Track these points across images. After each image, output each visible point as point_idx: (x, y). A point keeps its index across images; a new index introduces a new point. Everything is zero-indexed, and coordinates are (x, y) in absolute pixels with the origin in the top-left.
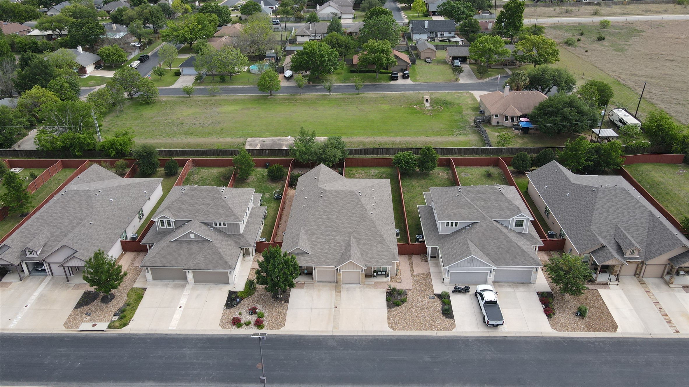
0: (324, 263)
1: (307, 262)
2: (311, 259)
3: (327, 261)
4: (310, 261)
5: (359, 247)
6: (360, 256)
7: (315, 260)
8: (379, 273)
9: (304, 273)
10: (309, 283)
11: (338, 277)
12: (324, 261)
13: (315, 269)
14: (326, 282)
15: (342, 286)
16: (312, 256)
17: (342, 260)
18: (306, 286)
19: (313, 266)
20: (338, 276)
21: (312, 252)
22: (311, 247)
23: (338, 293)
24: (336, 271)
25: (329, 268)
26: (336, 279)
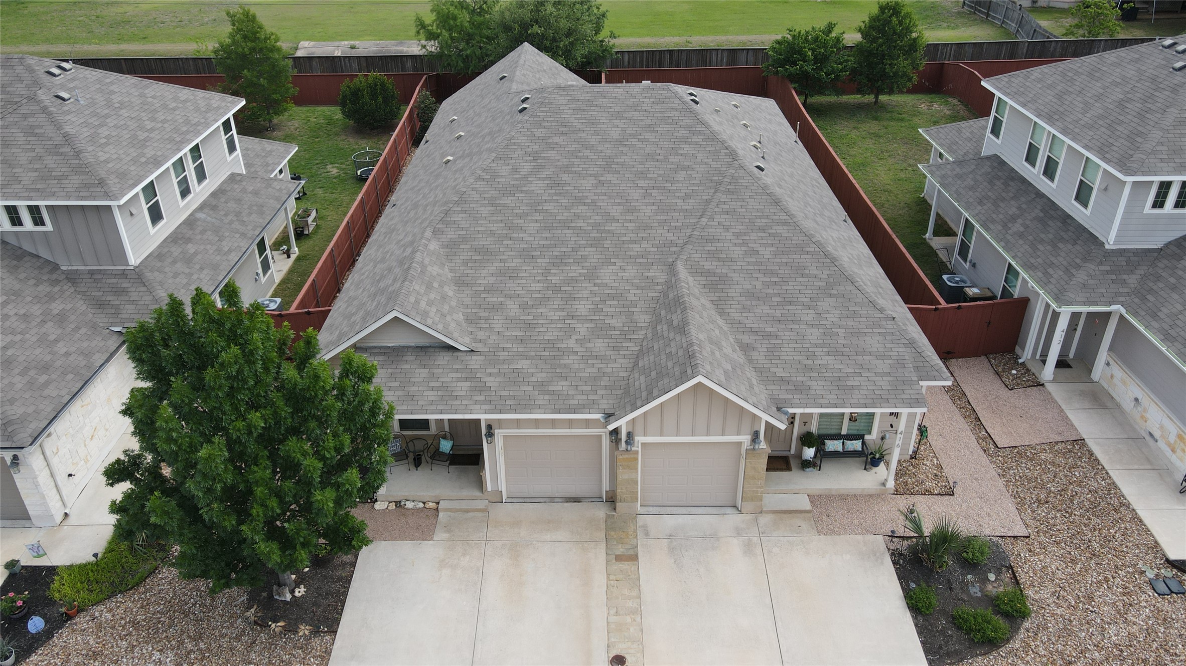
0: (541, 400)
1: (448, 396)
2: (471, 376)
3: (561, 386)
4: (463, 388)
5: (722, 313)
6: (739, 357)
7: (491, 382)
8: (833, 445)
9: (437, 456)
10: (464, 505)
11: (623, 475)
12: (542, 387)
13: (490, 434)
14: (552, 499)
15: (641, 520)
16: (475, 362)
17: (641, 381)
18: (448, 528)
19: (483, 417)
20: (620, 471)
21: (475, 340)
22: (471, 319)
23: (625, 566)
24: (606, 442)
25: (570, 423)
26: (606, 486)
